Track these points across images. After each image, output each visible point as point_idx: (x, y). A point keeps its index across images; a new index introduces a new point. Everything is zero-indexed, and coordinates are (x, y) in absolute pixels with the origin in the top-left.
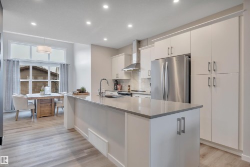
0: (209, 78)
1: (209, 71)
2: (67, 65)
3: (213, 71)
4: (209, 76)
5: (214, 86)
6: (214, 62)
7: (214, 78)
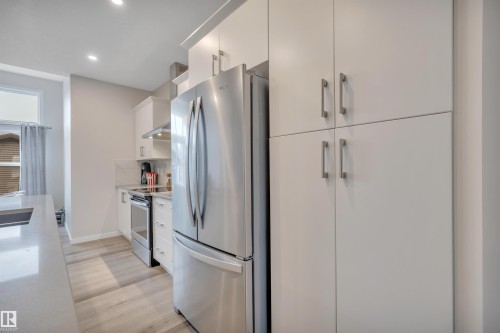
0: (326, 145)
1: (325, 115)
2: (43, 128)
3: (340, 117)
4: (327, 137)
5: (344, 176)
6: (344, 79)
7: (344, 143)
